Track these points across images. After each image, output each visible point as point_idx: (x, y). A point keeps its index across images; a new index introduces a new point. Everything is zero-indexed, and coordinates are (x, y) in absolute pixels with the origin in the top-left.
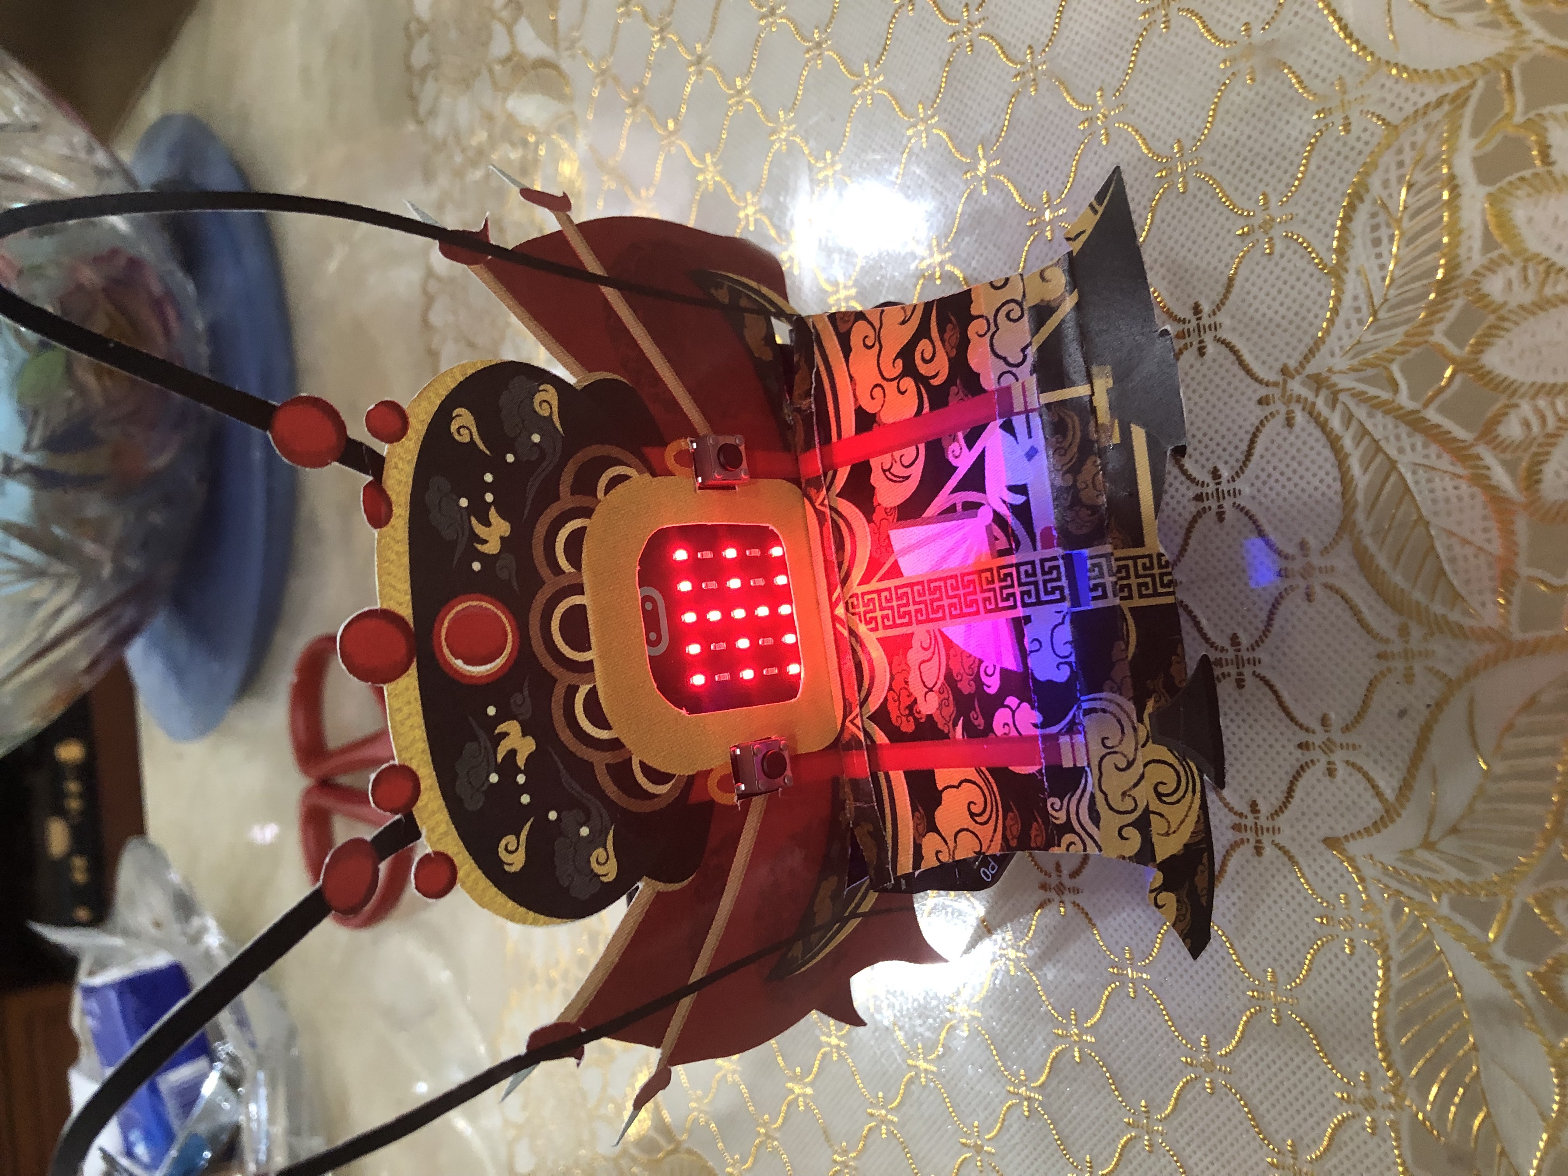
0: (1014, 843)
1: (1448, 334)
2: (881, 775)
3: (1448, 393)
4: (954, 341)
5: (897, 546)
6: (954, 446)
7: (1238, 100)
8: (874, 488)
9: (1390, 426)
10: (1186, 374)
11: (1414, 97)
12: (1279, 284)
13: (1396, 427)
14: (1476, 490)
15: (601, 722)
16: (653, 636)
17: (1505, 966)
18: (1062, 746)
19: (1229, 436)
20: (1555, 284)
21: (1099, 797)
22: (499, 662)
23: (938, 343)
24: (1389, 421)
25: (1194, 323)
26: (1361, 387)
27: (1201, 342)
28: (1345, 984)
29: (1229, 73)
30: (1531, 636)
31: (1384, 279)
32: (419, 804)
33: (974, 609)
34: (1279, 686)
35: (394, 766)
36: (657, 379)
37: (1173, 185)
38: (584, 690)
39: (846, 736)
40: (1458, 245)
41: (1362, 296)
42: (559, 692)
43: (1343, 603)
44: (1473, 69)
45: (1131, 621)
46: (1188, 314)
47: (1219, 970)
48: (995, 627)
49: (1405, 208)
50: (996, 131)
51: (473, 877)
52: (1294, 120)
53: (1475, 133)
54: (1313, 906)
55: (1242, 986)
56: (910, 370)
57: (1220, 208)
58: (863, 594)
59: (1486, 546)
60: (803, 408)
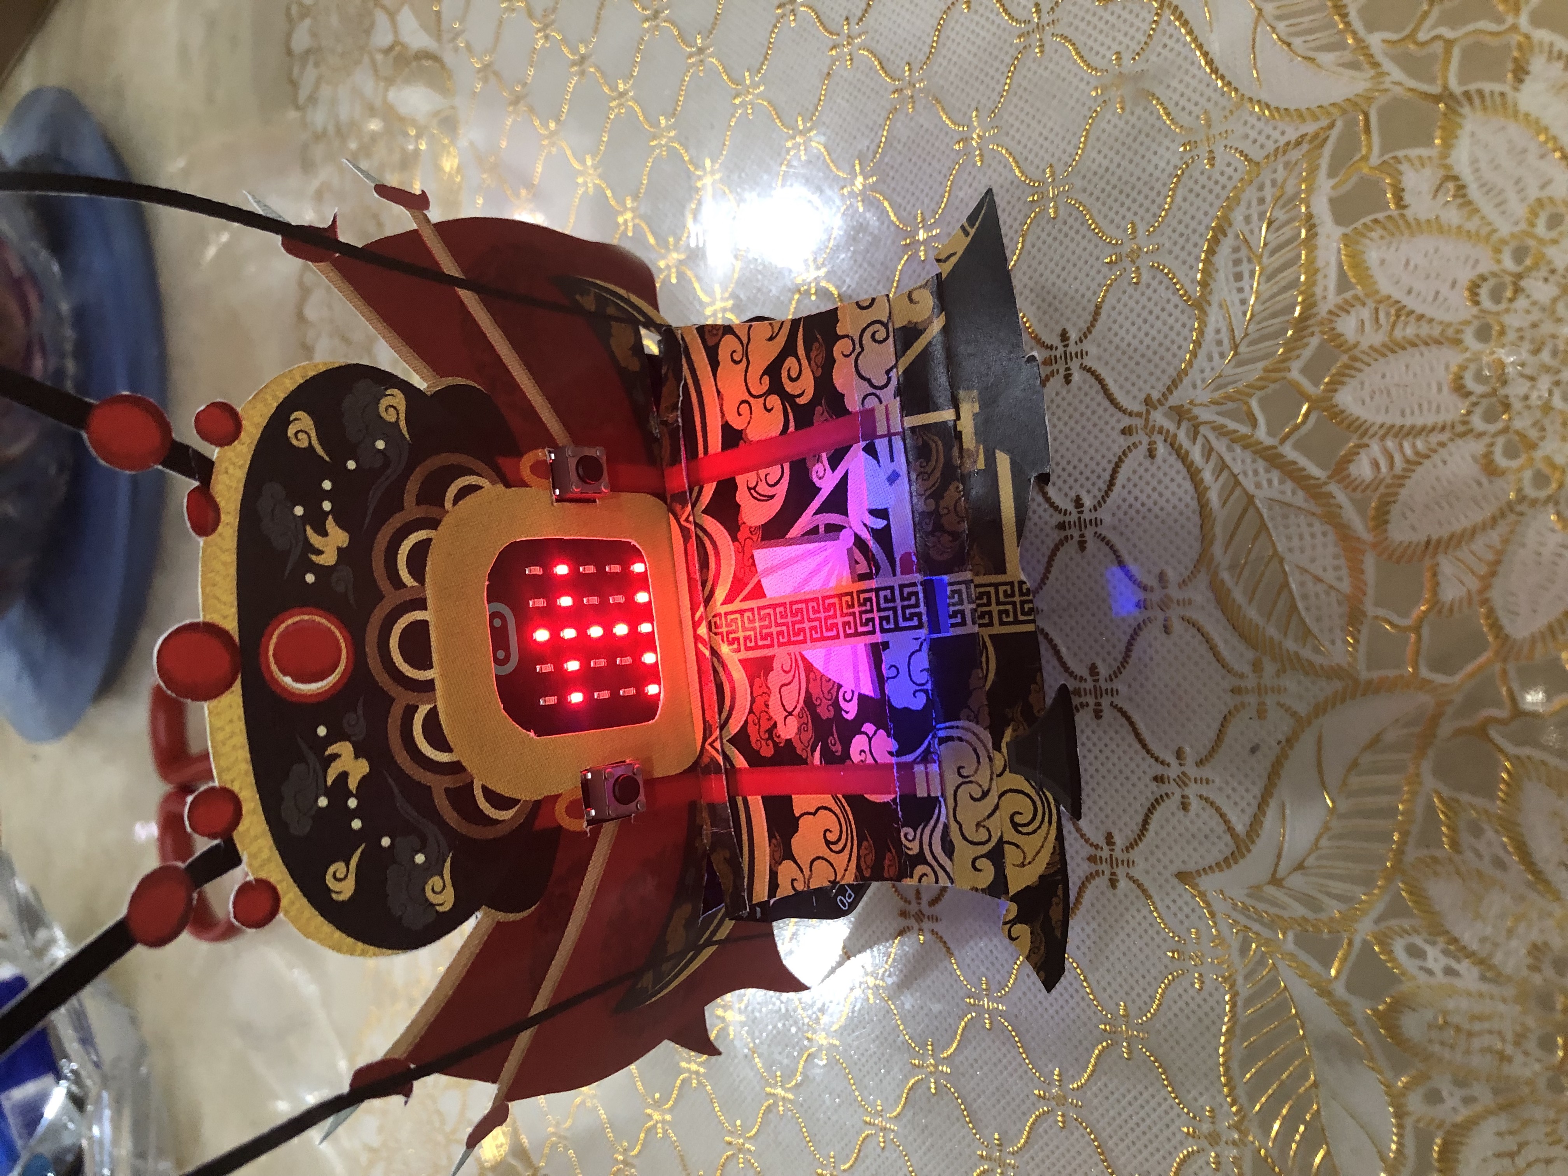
0: (867, 874)
1: (1304, 371)
2: (739, 799)
3: (1304, 430)
4: (820, 360)
5: (760, 567)
6: (818, 467)
7: (1109, 128)
8: (738, 506)
9: (1249, 461)
10: (1052, 401)
11: (1276, 134)
12: (1145, 314)
13: (1254, 461)
14: (1328, 528)
15: (441, 744)
16: (501, 654)
17: (1347, 1004)
18: (917, 776)
19: (1092, 465)
20: (1404, 329)
21: (954, 827)
22: (332, 679)
23: (804, 362)
24: (1248, 456)
25: (1061, 349)
26: (1221, 420)
27: (1068, 369)
28: (1194, 1019)
29: (1100, 100)
30: (1375, 675)
31: (1245, 314)
32: (241, 828)
33: (834, 633)
34: (1136, 717)
35: (213, 789)
36: (515, 387)
37: (1045, 210)
38: (423, 710)
39: (706, 760)
40: (1314, 284)
41: (1224, 330)
42: (397, 712)
43: (1199, 636)
44: (1333, 110)
45: (991, 649)
46: (1055, 341)
47: (1072, 1003)
48: (855, 653)
49: (1265, 244)
50: (873, 147)
51: (297, 905)
52: (1161, 151)
53: (1332, 174)
54: (1165, 940)
55: (1095, 1020)
56: (776, 388)
57: (1090, 234)
58: (726, 614)
59: (1335, 584)
60: (670, 421)
